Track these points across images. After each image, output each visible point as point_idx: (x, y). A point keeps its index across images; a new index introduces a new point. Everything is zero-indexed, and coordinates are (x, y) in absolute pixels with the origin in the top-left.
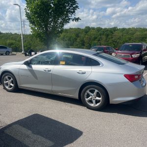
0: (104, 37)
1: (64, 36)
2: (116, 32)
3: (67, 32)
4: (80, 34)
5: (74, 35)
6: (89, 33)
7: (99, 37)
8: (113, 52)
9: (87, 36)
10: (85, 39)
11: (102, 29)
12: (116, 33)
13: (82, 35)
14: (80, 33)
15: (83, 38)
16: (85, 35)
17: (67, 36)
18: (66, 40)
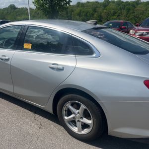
0: (124, 12)
1: (81, 11)
2: (139, 5)
3: (84, 7)
4: (97, 9)
6: (108, 7)
7: (119, 11)
8: (132, 28)
9: (105, 11)
10: (103, 14)
11: (123, 2)
12: (139, 7)
13: (100, 10)
14: (97, 7)
15: (101, 13)
16: (104, 9)
17: (84, 11)
18: (82, 16)
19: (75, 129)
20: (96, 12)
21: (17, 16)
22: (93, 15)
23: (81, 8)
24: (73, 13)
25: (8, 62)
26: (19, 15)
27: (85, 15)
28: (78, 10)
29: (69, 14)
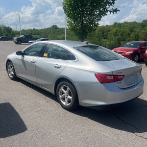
3: (121, 27)
4: (134, 29)
5: (127, 30)
9: (143, 31)
10: (140, 34)
13: (137, 30)
14: (135, 27)
15: (138, 33)
16: (142, 29)
17: (120, 32)
18: (118, 35)
19: (64, 103)
20: (133, 32)
21: (58, 34)
22: (129, 34)
23: (118, 28)
24: (109, 33)
25: (35, 64)
26: (59, 34)
27: (121, 35)
28: (114, 30)
29: (105, 34)
